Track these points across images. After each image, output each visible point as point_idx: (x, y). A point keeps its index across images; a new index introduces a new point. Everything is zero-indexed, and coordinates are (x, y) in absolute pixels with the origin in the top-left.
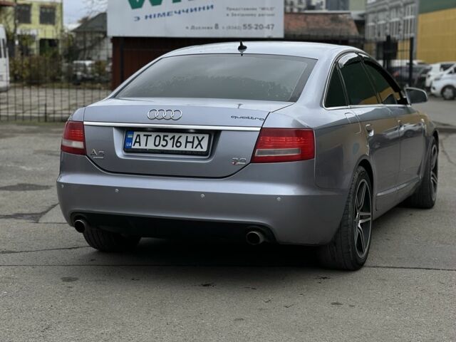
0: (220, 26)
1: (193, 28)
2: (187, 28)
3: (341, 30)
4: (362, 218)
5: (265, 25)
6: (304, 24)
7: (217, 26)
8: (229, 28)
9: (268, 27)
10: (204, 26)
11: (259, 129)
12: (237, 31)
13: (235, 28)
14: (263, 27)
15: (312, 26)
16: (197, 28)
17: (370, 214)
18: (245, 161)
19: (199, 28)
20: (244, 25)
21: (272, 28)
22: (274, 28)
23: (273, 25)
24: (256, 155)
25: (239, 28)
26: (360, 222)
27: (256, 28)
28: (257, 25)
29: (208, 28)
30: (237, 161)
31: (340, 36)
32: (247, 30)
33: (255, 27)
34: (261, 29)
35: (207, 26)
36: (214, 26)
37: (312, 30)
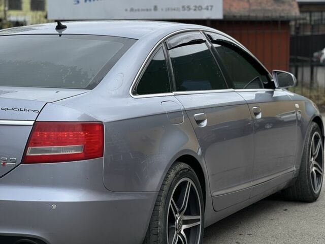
0: (159, 8)
1: (132, 10)
2: (126, 10)
3: (283, 10)
4: (185, 222)
5: (204, 7)
6: (246, 5)
7: (156, 8)
8: (168, 9)
9: (207, 8)
10: (143, 8)
11: (32, 123)
12: (176, 12)
13: (174, 10)
14: (202, 9)
15: (254, 7)
16: (136, 10)
17: (200, 217)
18: (16, 161)
19: (139, 10)
20: (183, 7)
21: (211, 9)
22: (214, 8)
23: (212, 6)
24: (28, 154)
25: (178, 9)
26: (184, 227)
27: (195, 10)
28: (196, 7)
29: (147, 10)
30: (6, 161)
31: (280, 17)
32: (186, 11)
33: (194, 8)
34: (199, 10)
35: (145, 8)
36: (153, 8)
37: (254, 11)
